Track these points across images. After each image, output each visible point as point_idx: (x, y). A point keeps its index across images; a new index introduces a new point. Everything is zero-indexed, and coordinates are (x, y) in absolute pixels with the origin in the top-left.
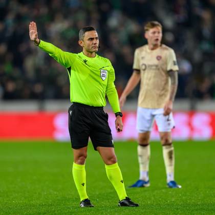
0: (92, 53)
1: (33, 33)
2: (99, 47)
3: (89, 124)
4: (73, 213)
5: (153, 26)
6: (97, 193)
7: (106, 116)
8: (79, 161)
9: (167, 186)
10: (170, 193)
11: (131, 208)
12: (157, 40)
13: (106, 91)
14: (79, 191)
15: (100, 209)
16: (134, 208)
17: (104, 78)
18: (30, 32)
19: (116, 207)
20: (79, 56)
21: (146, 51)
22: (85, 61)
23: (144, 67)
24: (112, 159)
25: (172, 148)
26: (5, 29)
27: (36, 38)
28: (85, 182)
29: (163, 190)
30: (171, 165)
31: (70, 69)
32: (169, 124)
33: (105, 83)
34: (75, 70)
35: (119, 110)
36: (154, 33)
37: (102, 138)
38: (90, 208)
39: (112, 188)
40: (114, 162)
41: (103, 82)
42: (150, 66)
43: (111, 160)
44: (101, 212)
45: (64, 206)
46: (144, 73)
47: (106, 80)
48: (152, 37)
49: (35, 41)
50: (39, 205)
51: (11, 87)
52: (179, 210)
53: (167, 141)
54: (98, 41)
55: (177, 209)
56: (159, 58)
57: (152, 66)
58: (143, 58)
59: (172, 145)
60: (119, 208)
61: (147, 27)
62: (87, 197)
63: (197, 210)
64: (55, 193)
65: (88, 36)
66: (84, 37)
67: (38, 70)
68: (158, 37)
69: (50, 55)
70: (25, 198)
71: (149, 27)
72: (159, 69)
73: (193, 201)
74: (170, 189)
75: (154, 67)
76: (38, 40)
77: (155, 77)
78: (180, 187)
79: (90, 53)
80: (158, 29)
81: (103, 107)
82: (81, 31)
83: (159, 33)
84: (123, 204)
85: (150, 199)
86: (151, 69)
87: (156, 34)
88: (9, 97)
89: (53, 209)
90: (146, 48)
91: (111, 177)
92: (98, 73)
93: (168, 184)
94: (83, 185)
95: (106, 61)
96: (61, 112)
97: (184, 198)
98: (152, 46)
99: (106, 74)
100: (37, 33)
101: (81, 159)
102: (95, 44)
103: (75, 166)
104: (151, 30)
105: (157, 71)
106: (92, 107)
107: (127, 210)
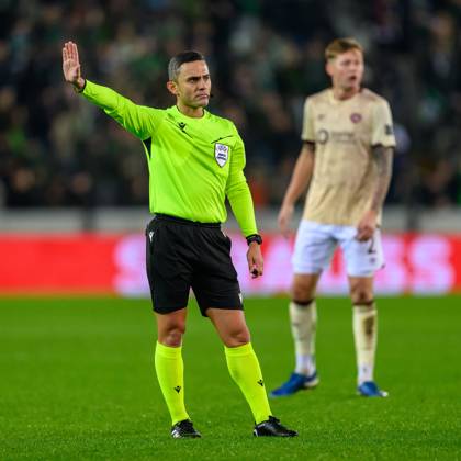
0: (195, 108)
1: (71, 66)
2: (211, 96)
3: (190, 261)
4: (157, 450)
5: (346, 47)
6: (208, 408)
7: (227, 244)
8: (169, 338)
9: (358, 393)
10: (364, 407)
11: (280, 440)
12: (353, 78)
13: (226, 189)
14: (168, 404)
15: (214, 441)
16: (287, 439)
17: (221, 162)
18: (65, 63)
19: (248, 437)
20: (170, 116)
21: (328, 103)
22: (182, 126)
23: (322, 137)
24: (240, 336)
25: (374, 312)
26: (11, 57)
27: (77, 77)
28: (181, 383)
29: (350, 402)
30: (368, 348)
31: (148, 142)
32: (373, 261)
33: (225, 172)
34: (160, 146)
35: (254, 231)
36: (347, 63)
37: (218, 289)
38: (191, 440)
39: (240, 396)
40: (244, 342)
41: (219, 171)
42: (337, 135)
43: (236, 337)
44: (216, 447)
45: (137, 436)
46: (323, 151)
47: (227, 166)
48: (342, 73)
49: (75, 83)
50: (84, 433)
51: (23, 180)
52: (384, 445)
53: (363, 296)
54: (209, 82)
55: (379, 442)
56: (356, 118)
57: (340, 134)
58: (321, 117)
59: (374, 305)
60: (255, 440)
61: (331, 50)
62: (186, 416)
63: (421, 444)
64: (118, 407)
65: (187, 72)
66: (178, 74)
67: (81, 146)
68: (354, 71)
69: (108, 112)
70: (54, 418)
71: (335, 49)
72: (355, 142)
73: (413, 424)
74: (362, 399)
75: (345, 138)
76: (81, 81)
77: (345, 158)
78: (385, 394)
79: (192, 110)
80: (354, 54)
81: (220, 223)
82: (173, 62)
83: (357, 63)
84: (262, 431)
85: (321, 420)
86: (338, 141)
87: (352, 67)
88: (20, 202)
89: (114, 443)
90: (329, 96)
91: (237, 373)
92: (210, 151)
93: (360, 389)
94: (178, 390)
95: (227, 126)
96: (129, 233)
97: (393, 418)
98: (341, 92)
99: (228, 154)
100: (79, 65)
101: (174, 335)
102: (202, 89)
103: (161, 350)
104: (341, 58)
105: (352, 146)
106: (198, 225)
107: (272, 444)
